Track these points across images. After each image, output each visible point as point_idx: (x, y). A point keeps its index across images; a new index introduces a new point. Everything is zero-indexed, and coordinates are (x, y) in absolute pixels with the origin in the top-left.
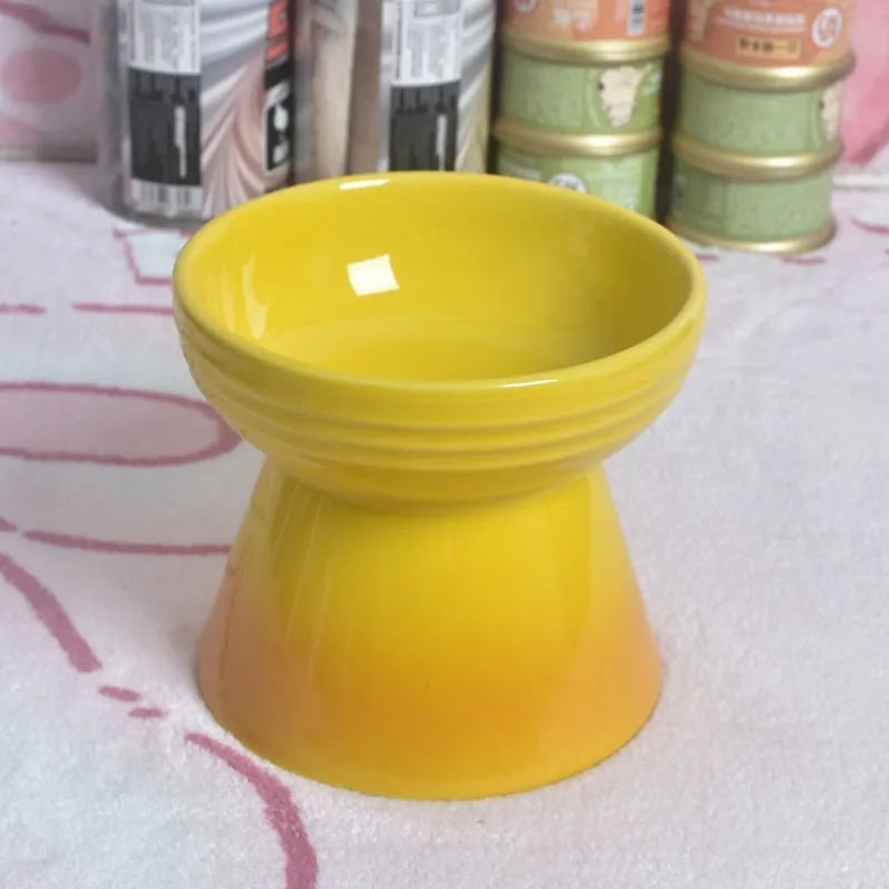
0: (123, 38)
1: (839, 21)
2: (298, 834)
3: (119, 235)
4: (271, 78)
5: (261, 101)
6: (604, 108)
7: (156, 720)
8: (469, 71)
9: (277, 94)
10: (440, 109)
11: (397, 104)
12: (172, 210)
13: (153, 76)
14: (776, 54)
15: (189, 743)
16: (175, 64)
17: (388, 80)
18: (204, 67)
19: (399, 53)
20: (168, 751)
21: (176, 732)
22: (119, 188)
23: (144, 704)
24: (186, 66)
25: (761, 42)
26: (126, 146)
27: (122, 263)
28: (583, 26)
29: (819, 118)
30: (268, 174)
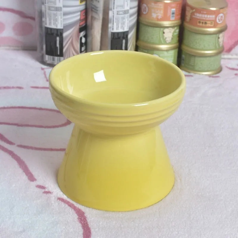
0: (43, 19)
2: (86, 224)
3: (42, 69)
4: (81, 30)
5: (78, 36)
6: (165, 38)
7: (50, 194)
8: (131, 28)
9: (82, 34)
10: (124, 38)
11: (113, 37)
12: (56, 63)
13: (51, 29)
14: (207, 25)
15: (58, 200)
16: (57, 26)
17: (110, 31)
18: (64, 27)
19: (113, 24)
20: (53, 203)
22: (42, 57)
23: (46, 190)
24: (60, 26)
25: (204, 22)
26: (44, 47)
28: (160, 17)
29: (218, 41)
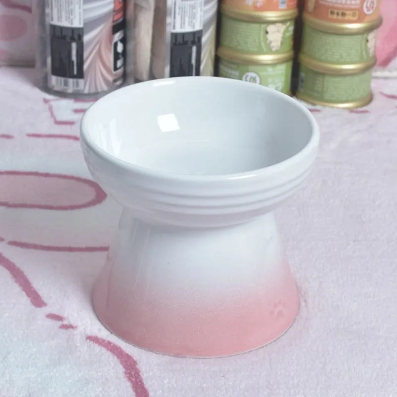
0: (48, 11)
1: (375, 2)
2: (140, 383)
3: (46, 101)
4: (115, 29)
5: (111, 39)
6: (268, 42)
8: (206, 25)
9: (118, 36)
10: (193, 43)
11: (174, 41)
12: (70, 90)
13: (62, 29)
14: (347, 18)
15: (88, 341)
16: (72, 23)
17: (170, 30)
18: (85, 24)
19: (175, 17)
20: (79, 345)
21: (81, 335)
22: (46, 79)
23: (65, 322)
24: (77, 24)
25: (340, 12)
26: (49, 60)
27: (48, 114)
28: (259, 5)
29: (366, 47)
30: (115, 73)
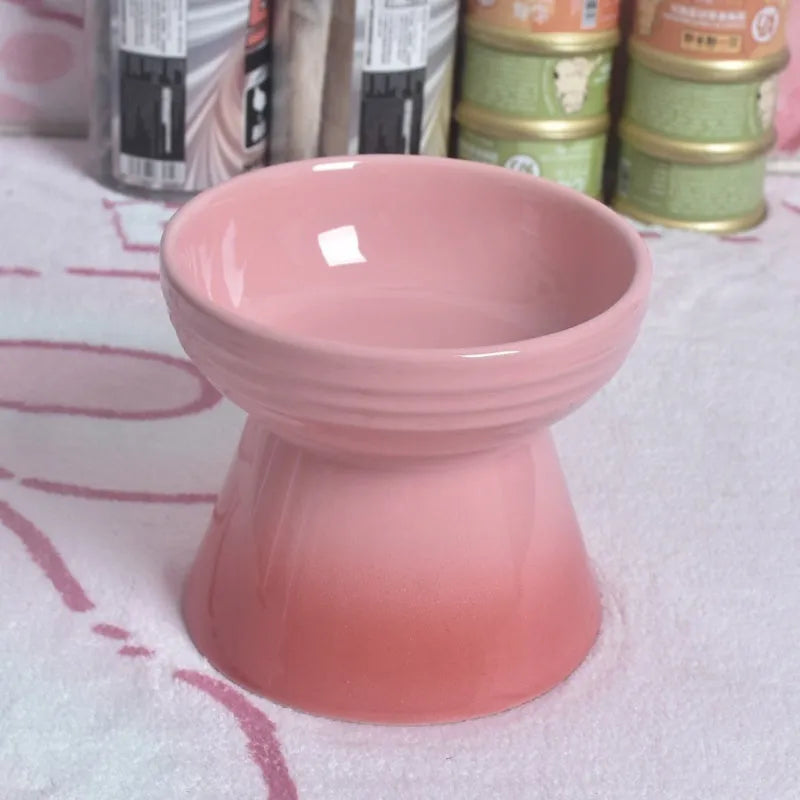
0: (115, 23)
1: (776, 18)
2: (278, 768)
3: (108, 205)
4: (251, 62)
5: (241, 83)
6: (559, 95)
7: (143, 658)
8: (434, 59)
9: (256, 77)
10: (407, 94)
11: (368, 88)
12: (157, 184)
13: (143, 59)
14: (717, 48)
15: (177, 680)
16: (163, 48)
17: (359, 66)
18: (190, 51)
19: (370, 41)
20: (157, 687)
21: (164, 669)
22: (108, 161)
23: (132, 643)
24: (174, 50)
25: (705, 37)
26: (116, 123)
27: (111, 230)
28: (541, 19)
29: (756, 108)
30: (247, 151)
